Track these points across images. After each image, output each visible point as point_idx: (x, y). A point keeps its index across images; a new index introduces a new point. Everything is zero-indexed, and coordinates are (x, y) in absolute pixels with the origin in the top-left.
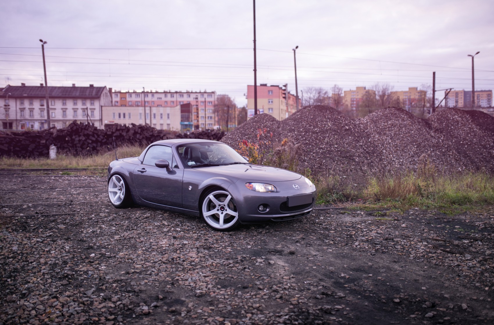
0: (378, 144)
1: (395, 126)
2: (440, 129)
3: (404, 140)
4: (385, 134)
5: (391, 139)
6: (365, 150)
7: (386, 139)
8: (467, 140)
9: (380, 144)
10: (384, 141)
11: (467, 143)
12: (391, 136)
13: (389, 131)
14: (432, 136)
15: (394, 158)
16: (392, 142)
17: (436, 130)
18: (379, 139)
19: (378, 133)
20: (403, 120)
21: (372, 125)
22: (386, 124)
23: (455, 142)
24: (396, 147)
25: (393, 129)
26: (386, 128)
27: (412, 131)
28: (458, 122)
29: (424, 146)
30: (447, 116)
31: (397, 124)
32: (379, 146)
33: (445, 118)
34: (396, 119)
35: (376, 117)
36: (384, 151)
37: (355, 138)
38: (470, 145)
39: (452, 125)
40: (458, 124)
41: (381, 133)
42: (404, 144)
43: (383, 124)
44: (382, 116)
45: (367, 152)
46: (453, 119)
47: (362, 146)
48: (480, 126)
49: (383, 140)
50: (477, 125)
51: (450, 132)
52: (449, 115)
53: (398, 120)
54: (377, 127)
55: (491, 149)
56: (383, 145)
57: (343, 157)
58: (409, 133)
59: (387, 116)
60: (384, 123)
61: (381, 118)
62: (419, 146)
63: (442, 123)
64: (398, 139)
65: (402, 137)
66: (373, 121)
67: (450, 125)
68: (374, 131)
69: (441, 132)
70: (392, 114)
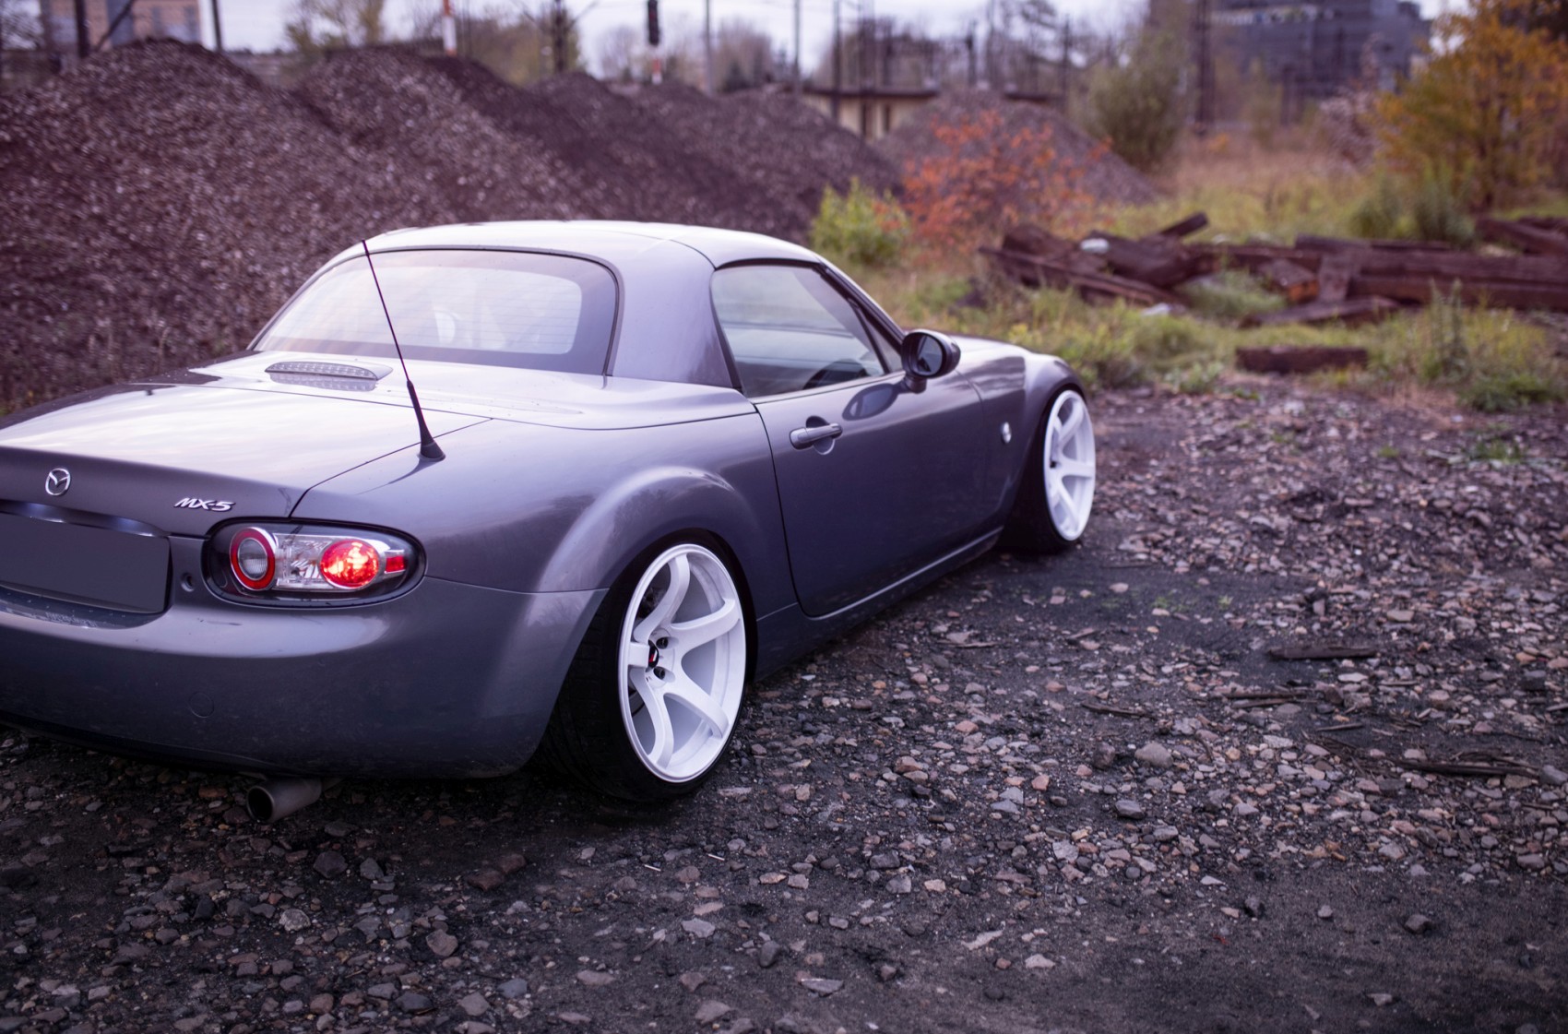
0: (163, 204)
1: (209, 123)
2: (370, 131)
3: (264, 184)
4: (176, 159)
5: (210, 178)
6: (124, 238)
7: (190, 183)
8: (477, 170)
9: (170, 207)
10: (185, 189)
11: (481, 185)
12: (206, 166)
13: (190, 144)
14: (355, 163)
15: (253, 263)
16: (217, 191)
17: (359, 138)
18: (159, 185)
19: (144, 155)
20: (231, 96)
21: (101, 123)
22: (166, 114)
23: (437, 180)
24: (240, 217)
25: (203, 135)
26: (174, 135)
27: (282, 141)
28: (420, 100)
29: (347, 206)
30: (378, 80)
31: (214, 116)
32: (168, 214)
33: (372, 85)
34: (202, 91)
35: (107, 84)
36: (201, 236)
37: (56, 184)
38: (493, 188)
39: (407, 114)
40: (425, 111)
41: (155, 156)
42: (273, 197)
43: (152, 113)
44: (135, 78)
45: (135, 246)
46: (404, 91)
47: (100, 219)
48: (493, 115)
49: (178, 187)
50: (483, 113)
51: (407, 143)
52: (383, 76)
53: (209, 98)
54: (133, 131)
55: (553, 201)
56: (184, 209)
57: (41, 281)
58: (275, 151)
59: (158, 80)
60: (155, 108)
61: (134, 90)
62: (327, 202)
63: (365, 107)
64: (240, 179)
65: (254, 171)
66: (102, 102)
67: (398, 115)
68: (120, 147)
69: (379, 144)
70: (176, 69)
